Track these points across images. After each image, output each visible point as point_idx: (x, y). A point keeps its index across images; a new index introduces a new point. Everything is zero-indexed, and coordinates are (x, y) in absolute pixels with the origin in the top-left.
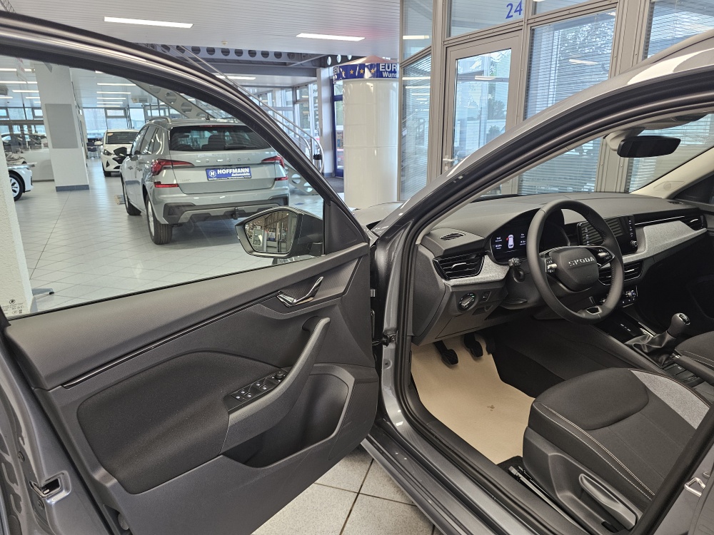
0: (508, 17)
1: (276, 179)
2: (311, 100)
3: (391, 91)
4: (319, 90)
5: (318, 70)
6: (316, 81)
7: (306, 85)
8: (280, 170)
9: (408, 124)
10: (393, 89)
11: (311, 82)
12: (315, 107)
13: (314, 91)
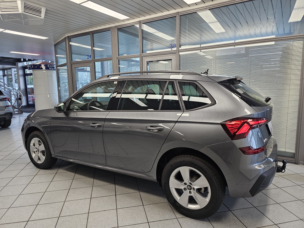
0: (88, 58)
1: (6, 106)
2: (13, 75)
3: (53, 74)
4: (18, 71)
5: (16, 63)
6: (16, 67)
7: (10, 69)
8: (8, 103)
9: (60, 85)
10: (54, 73)
11: (13, 68)
12: (15, 78)
13: (14, 71)
